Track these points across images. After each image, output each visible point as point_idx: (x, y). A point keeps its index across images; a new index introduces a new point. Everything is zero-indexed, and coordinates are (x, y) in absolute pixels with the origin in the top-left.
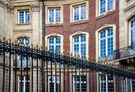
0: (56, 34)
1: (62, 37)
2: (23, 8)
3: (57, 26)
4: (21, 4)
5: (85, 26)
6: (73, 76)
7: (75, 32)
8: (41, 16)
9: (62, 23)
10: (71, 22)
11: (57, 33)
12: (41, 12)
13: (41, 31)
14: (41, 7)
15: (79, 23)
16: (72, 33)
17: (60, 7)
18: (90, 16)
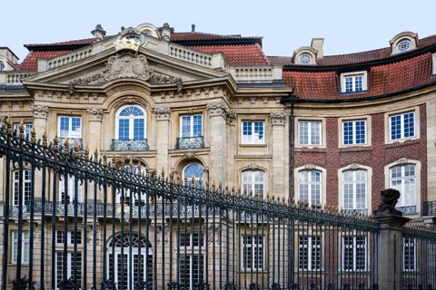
0: (314, 166)
1: (324, 170)
2: (253, 117)
3: (315, 152)
4: (251, 111)
5: (365, 156)
6: (342, 236)
7: (347, 164)
8: (287, 134)
9: (325, 147)
10: (340, 146)
11: (316, 164)
12: (287, 126)
13: (287, 160)
14: (287, 118)
15: (355, 150)
16: (342, 166)
17: (321, 121)
18: (374, 140)
